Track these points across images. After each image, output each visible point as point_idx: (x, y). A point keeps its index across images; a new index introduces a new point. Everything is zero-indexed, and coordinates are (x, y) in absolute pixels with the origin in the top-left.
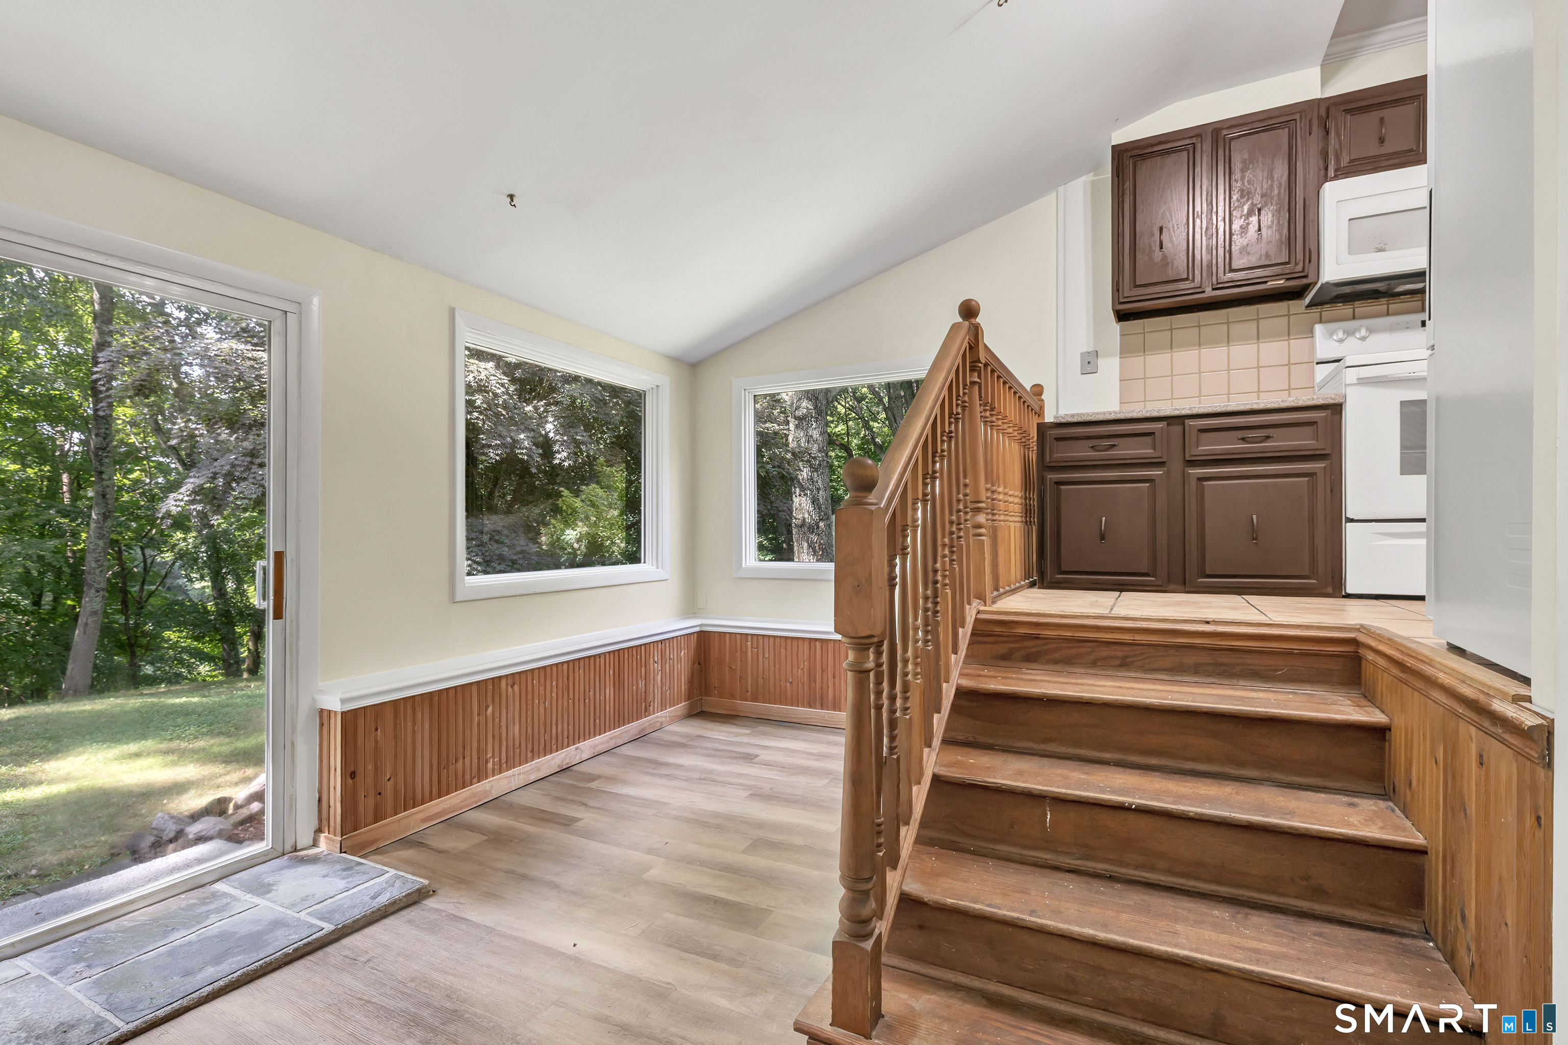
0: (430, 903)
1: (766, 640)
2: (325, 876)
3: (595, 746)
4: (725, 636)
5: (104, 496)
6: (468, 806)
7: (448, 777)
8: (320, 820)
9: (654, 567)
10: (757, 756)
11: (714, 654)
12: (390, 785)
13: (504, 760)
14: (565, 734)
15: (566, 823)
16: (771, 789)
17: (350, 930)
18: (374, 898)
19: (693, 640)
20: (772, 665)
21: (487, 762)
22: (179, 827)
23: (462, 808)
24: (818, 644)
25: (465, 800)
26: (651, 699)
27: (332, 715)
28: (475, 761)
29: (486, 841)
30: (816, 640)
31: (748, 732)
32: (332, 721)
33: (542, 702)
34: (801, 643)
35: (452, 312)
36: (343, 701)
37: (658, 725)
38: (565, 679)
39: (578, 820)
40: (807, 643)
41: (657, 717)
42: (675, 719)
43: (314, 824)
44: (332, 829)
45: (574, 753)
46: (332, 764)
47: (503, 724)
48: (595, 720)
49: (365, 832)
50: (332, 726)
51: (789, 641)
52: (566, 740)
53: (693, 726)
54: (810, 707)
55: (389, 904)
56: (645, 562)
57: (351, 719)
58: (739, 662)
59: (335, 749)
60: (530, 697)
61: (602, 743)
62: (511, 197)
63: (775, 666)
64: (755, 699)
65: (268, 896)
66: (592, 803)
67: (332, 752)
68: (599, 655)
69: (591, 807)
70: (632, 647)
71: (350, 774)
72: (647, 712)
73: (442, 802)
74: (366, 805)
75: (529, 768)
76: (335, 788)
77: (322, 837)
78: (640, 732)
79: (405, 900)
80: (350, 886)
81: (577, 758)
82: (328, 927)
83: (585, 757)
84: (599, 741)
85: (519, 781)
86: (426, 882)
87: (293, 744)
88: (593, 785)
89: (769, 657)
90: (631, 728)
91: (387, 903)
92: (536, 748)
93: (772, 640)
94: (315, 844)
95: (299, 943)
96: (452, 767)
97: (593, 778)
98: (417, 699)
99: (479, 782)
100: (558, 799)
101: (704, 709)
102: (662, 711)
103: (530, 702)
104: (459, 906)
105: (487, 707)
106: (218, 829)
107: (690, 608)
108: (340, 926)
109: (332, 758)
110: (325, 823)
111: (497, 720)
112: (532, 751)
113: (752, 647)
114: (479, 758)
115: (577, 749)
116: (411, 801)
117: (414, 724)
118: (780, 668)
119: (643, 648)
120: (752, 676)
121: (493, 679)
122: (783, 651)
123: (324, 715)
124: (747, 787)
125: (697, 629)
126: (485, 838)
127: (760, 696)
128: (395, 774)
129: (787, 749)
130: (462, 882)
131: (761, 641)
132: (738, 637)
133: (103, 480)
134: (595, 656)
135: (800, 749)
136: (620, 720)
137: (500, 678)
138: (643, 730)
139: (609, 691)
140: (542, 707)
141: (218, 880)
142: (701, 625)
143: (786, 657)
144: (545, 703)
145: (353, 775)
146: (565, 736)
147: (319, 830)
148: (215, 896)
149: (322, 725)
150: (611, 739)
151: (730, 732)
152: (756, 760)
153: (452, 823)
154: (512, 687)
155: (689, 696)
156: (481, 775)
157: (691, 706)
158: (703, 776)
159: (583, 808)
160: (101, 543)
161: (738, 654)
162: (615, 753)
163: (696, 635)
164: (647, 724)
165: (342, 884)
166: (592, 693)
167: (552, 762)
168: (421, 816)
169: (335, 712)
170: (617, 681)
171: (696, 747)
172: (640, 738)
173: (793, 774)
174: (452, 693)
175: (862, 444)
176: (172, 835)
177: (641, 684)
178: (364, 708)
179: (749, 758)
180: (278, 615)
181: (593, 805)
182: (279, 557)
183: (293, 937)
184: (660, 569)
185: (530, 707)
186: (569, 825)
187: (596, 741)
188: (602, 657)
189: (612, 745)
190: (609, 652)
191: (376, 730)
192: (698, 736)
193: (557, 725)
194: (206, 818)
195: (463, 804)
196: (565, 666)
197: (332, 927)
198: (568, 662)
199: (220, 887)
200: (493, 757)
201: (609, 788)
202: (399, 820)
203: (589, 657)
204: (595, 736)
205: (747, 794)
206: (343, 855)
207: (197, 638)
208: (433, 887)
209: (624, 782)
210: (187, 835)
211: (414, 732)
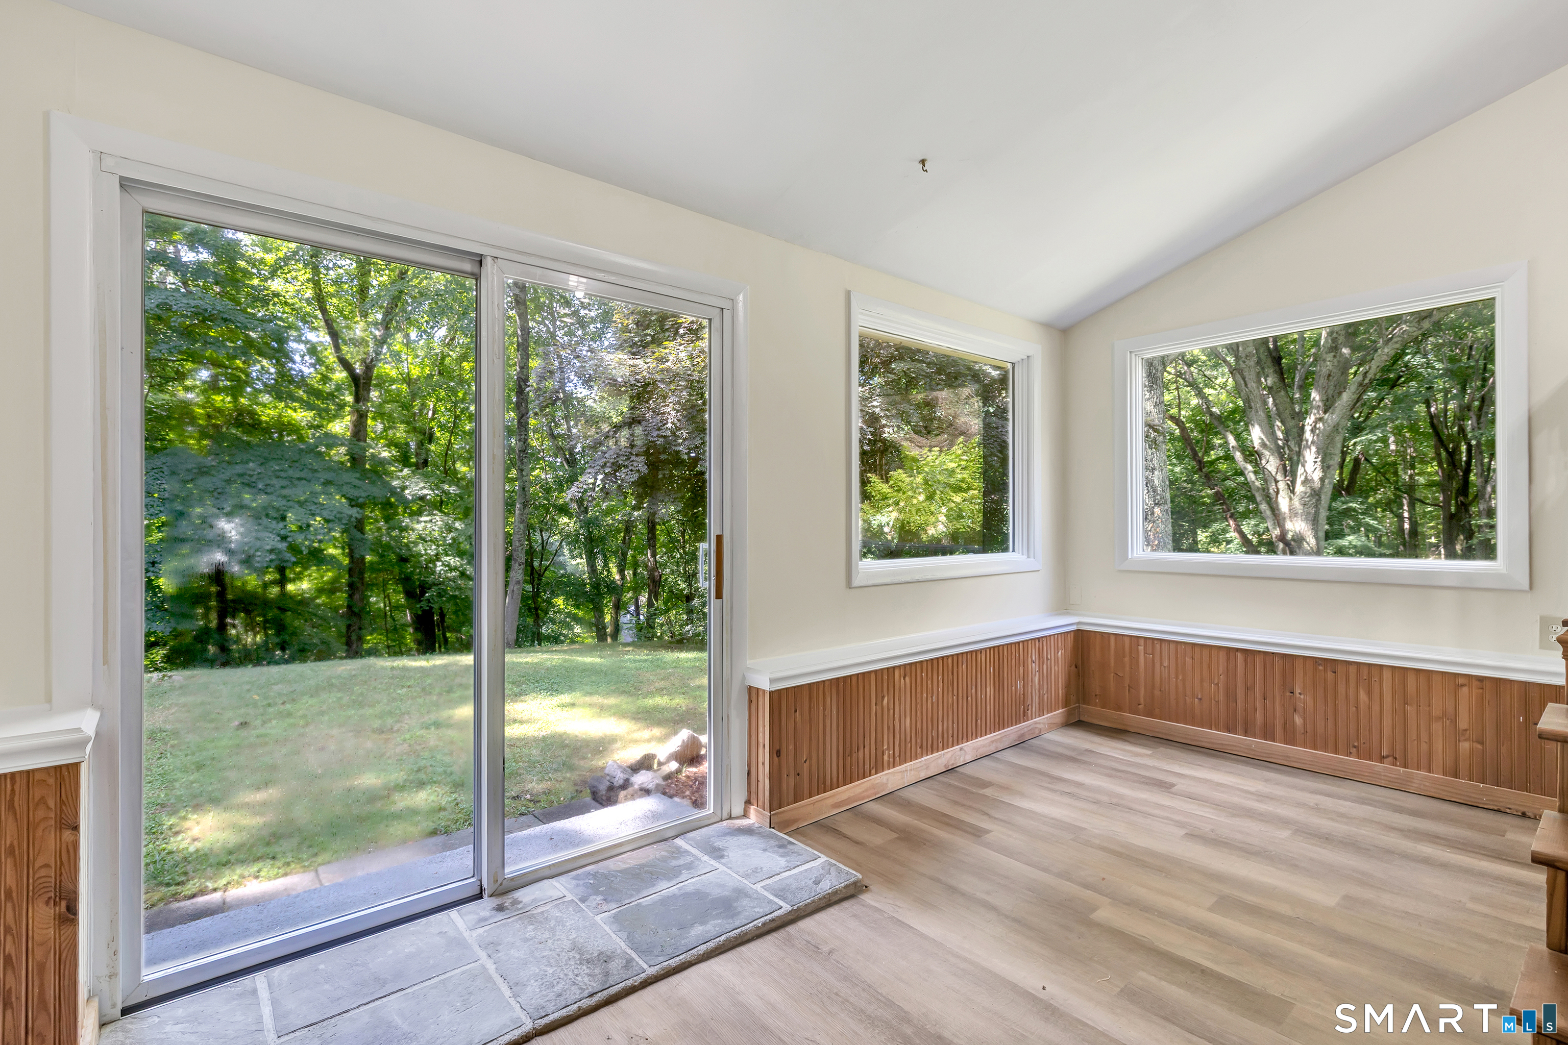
0: (866, 898)
1: (1165, 646)
2: (765, 850)
3: (977, 749)
4: (1109, 638)
5: (524, 489)
6: (868, 797)
7: (851, 765)
8: (749, 792)
9: (1025, 556)
10: (1173, 785)
11: (1095, 655)
12: (806, 765)
13: (897, 754)
14: (950, 732)
15: (977, 833)
16: (1212, 831)
17: (803, 914)
18: (817, 883)
19: (1070, 639)
20: (1173, 675)
21: (883, 755)
22: (626, 776)
23: (863, 799)
24: (1239, 655)
25: (866, 790)
26: (1029, 702)
27: (761, 693)
28: (873, 751)
29: (898, 838)
30: (1237, 650)
31: (1149, 752)
32: (760, 699)
33: (929, 696)
34: (1214, 652)
35: (848, 294)
36: (772, 681)
37: (1037, 732)
38: (950, 673)
39: (987, 832)
40: (1222, 655)
41: (1036, 723)
42: (1052, 727)
43: (743, 796)
44: (760, 803)
45: (959, 753)
46: (761, 740)
47: (897, 716)
48: (977, 721)
49: (790, 810)
50: (760, 703)
51: (1197, 650)
52: (951, 740)
53: (1076, 737)
54: (1229, 731)
55: (832, 893)
56: (1014, 551)
57: (777, 697)
58: (1128, 669)
59: (764, 726)
60: (919, 690)
61: (984, 746)
62: (923, 162)
63: (1177, 678)
64: (1150, 714)
65: (723, 861)
66: (993, 813)
67: (761, 729)
68: (981, 651)
69: (995, 818)
70: (1011, 644)
71: (776, 753)
72: (1025, 716)
73: (847, 790)
74: (788, 783)
75: (919, 765)
76: (763, 764)
77: (752, 809)
78: (1019, 737)
79: (844, 891)
80: (791, 865)
81: (962, 759)
82: (786, 908)
83: (969, 758)
84: (982, 743)
85: (910, 778)
86: (860, 876)
87: (728, 716)
88: (988, 792)
89: (1169, 667)
90: (1011, 733)
91: (830, 891)
92: (924, 744)
93: (1172, 646)
94: (745, 815)
95: (766, 918)
96: (854, 755)
97: (986, 784)
98: (827, 683)
99: (876, 773)
100: (956, 803)
101: (1082, 719)
102: (1040, 716)
103: (919, 695)
104: (897, 909)
105: (883, 697)
106: (654, 783)
107: (1062, 604)
108: (795, 908)
109: (761, 735)
110: (753, 796)
111: (891, 711)
112: (921, 747)
113: (1145, 653)
114: (876, 749)
115: (961, 749)
116: (823, 786)
117: (824, 710)
118: (1184, 680)
119: (1021, 645)
120: (1145, 688)
121: (888, 669)
122: (1188, 660)
123: (753, 693)
124: (1180, 824)
125: (1074, 628)
126: (896, 835)
127: (1157, 711)
128: (810, 756)
129: (1210, 781)
130: (892, 881)
131: (1158, 646)
132: (1127, 641)
133: (523, 476)
134: (976, 651)
135: (1231, 784)
136: (1000, 724)
137: (894, 668)
138: (1022, 735)
139: (990, 690)
140: (930, 701)
141: (677, 836)
142: (1078, 623)
143: (1193, 667)
144: (932, 697)
145: (778, 753)
146: (950, 735)
147: (748, 802)
148: (680, 852)
149: (750, 701)
150: (992, 742)
151: (1124, 750)
152: (1174, 790)
153: (856, 812)
154: (904, 678)
155: (1066, 703)
156: (878, 767)
157: (1069, 714)
158: (1114, 801)
159: (985, 817)
160: (522, 526)
161: (1127, 659)
162: (997, 759)
163: (1072, 634)
164: (1026, 730)
165: (782, 862)
166: (974, 691)
167: (940, 761)
168: (831, 802)
169: (764, 691)
170: (997, 679)
171: (1090, 764)
172: (1019, 744)
173: (1234, 815)
174: (854, 680)
175: (1193, 415)
176: (621, 782)
177: (1020, 685)
178: (787, 689)
179: (1165, 786)
180: (719, 595)
181: (997, 816)
182: (719, 538)
183: (757, 910)
184: (1032, 559)
185: (919, 701)
186: (979, 837)
187: (979, 744)
188: (984, 652)
189: (992, 749)
190: (990, 648)
191: (796, 711)
192: (1087, 750)
193: (943, 721)
194: (643, 772)
195: (865, 794)
196: (950, 660)
197: (789, 908)
198: (952, 656)
199: (679, 842)
200: (888, 749)
201: (1007, 799)
202: (814, 803)
203: (971, 652)
204: (977, 738)
205: (1183, 832)
206: (772, 830)
207: (577, 606)
208: (866, 882)
209: (1022, 795)
210: (632, 785)
211: (824, 715)
